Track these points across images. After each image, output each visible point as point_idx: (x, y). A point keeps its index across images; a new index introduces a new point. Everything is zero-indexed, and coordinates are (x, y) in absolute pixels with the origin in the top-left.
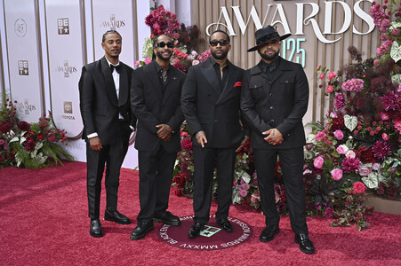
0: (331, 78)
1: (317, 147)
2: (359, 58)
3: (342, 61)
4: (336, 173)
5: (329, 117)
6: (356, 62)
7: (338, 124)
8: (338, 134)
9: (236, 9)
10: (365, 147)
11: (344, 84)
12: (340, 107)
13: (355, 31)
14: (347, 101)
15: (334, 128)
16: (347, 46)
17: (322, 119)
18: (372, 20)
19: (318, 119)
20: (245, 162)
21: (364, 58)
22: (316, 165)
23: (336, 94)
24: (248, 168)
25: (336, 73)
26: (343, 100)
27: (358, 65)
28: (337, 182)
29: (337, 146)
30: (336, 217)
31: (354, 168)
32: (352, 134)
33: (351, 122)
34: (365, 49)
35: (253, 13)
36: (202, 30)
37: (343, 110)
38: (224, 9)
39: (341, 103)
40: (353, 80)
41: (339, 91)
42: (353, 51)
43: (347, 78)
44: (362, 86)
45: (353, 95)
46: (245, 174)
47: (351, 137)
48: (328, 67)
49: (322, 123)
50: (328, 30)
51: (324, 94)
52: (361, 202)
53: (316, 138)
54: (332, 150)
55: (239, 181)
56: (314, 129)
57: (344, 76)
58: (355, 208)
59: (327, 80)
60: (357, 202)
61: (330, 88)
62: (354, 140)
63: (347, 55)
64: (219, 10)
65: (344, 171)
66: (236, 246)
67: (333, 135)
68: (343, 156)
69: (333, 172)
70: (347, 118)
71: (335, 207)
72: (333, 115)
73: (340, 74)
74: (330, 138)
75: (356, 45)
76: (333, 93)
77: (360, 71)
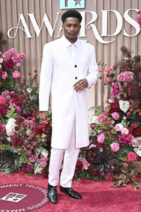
0: (108, 72)
1: (99, 126)
2: (129, 56)
3: (116, 57)
4: (114, 146)
5: (108, 102)
6: (127, 59)
7: (115, 107)
8: (115, 115)
9: (32, 16)
10: (136, 125)
11: (119, 76)
12: (115, 94)
13: (125, 34)
14: (121, 89)
15: (112, 111)
16: (120, 46)
17: (103, 103)
18: (138, 25)
19: (99, 104)
20: (43, 140)
21: (133, 55)
22: (99, 140)
23: (113, 84)
24: (46, 145)
25: (112, 67)
26: (118, 89)
27: (128, 61)
28: (115, 153)
29: (114, 125)
30: (115, 180)
31: (128, 142)
32: (125, 115)
33: (124, 106)
34: (133, 49)
35: (45, 19)
36: (4, 33)
37: (118, 97)
38: (21, 16)
39: (116, 91)
40: (125, 73)
41: (115, 81)
42: (124, 50)
43: (121, 71)
44: (132, 77)
45: (126, 84)
46: (44, 150)
47: (125, 118)
48: (106, 62)
49: (103, 107)
50: (104, 33)
51: (103, 84)
52: (134, 168)
53: (99, 119)
54: (111, 128)
55: (39, 155)
56: (96, 112)
57: (118, 69)
58: (130, 172)
59: (106, 73)
60: (131, 167)
61: (108, 79)
62: (128, 120)
63: (120, 53)
64: (18, 17)
65: (120, 144)
66: (39, 208)
67: (111, 116)
68: (119, 132)
69: (112, 145)
70: (121, 102)
71: (114, 172)
72: (110, 101)
73: (115, 68)
74: (109, 119)
75: (127, 46)
76: (110, 83)
77: (130, 66)
